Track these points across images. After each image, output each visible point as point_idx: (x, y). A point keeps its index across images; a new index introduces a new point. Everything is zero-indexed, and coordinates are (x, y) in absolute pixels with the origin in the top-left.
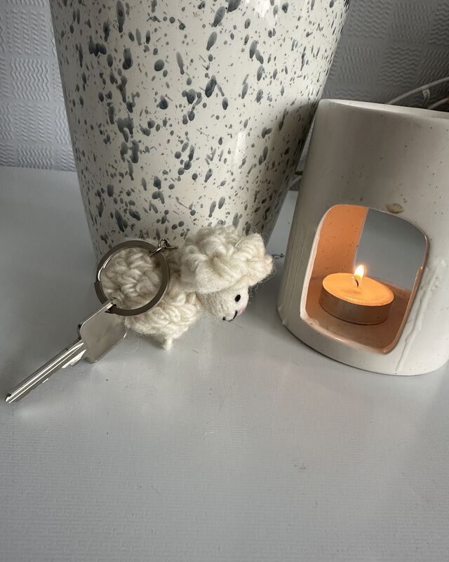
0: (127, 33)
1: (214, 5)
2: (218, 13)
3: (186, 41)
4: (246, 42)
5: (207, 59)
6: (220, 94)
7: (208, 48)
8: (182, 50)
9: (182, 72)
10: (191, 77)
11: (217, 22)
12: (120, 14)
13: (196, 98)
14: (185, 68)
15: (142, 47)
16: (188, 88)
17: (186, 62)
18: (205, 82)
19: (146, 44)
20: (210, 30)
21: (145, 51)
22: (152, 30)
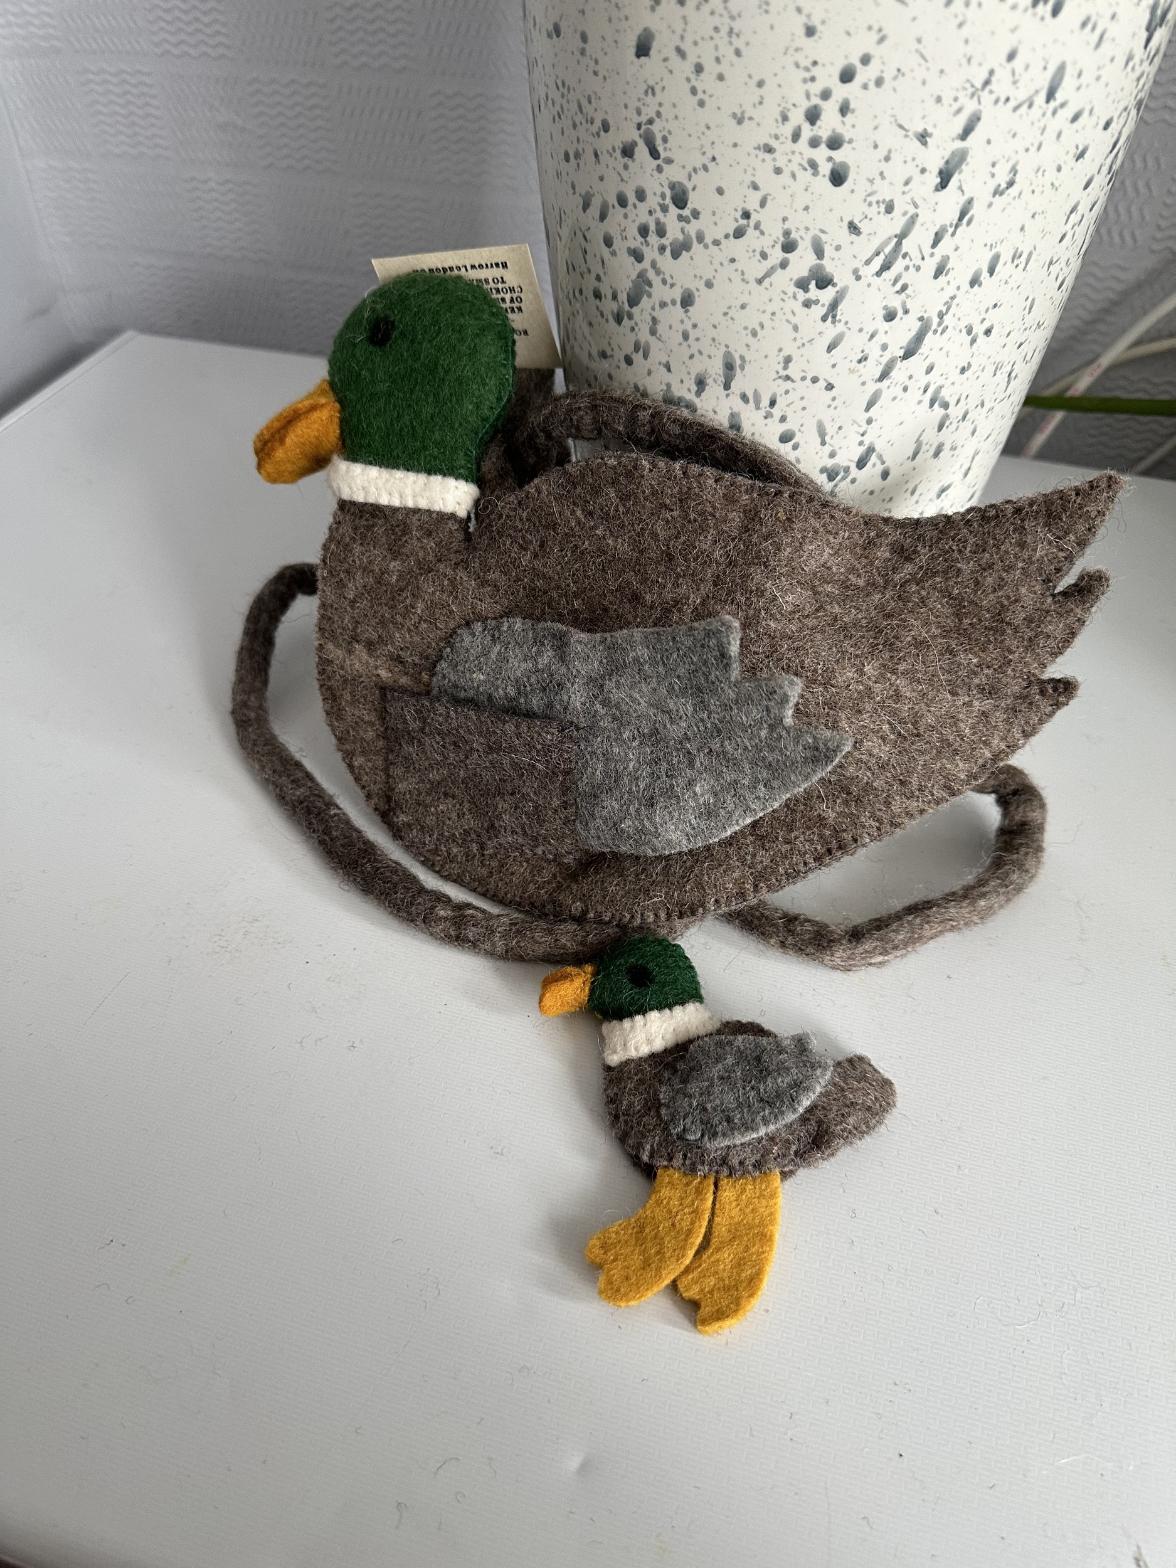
0: (738, 392)
1: (881, 356)
2: (886, 365)
3: (834, 404)
4: (925, 391)
5: (864, 424)
6: (878, 463)
7: (867, 409)
8: (826, 416)
9: (823, 443)
10: (836, 448)
11: (884, 376)
12: (729, 367)
13: (842, 474)
14: (827, 438)
15: (762, 413)
16: (830, 463)
17: (830, 430)
18: (858, 452)
19: (768, 409)
20: (872, 387)
21: (766, 418)
22: (780, 391)
